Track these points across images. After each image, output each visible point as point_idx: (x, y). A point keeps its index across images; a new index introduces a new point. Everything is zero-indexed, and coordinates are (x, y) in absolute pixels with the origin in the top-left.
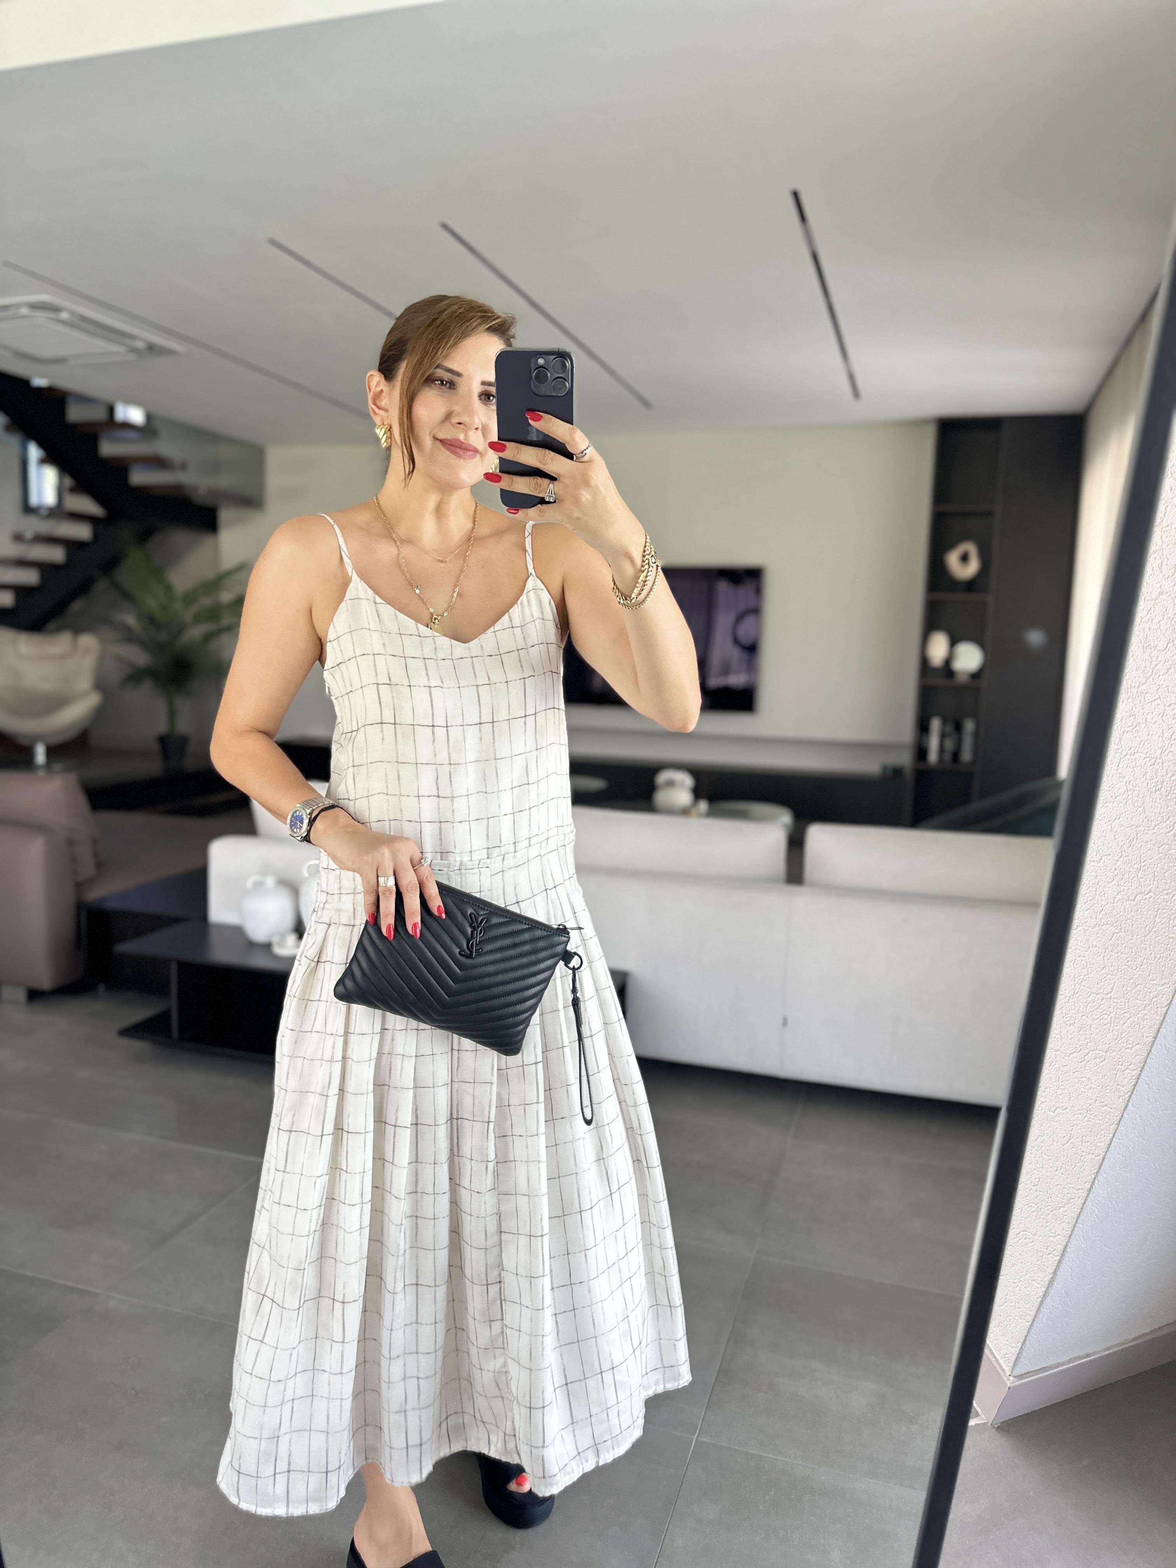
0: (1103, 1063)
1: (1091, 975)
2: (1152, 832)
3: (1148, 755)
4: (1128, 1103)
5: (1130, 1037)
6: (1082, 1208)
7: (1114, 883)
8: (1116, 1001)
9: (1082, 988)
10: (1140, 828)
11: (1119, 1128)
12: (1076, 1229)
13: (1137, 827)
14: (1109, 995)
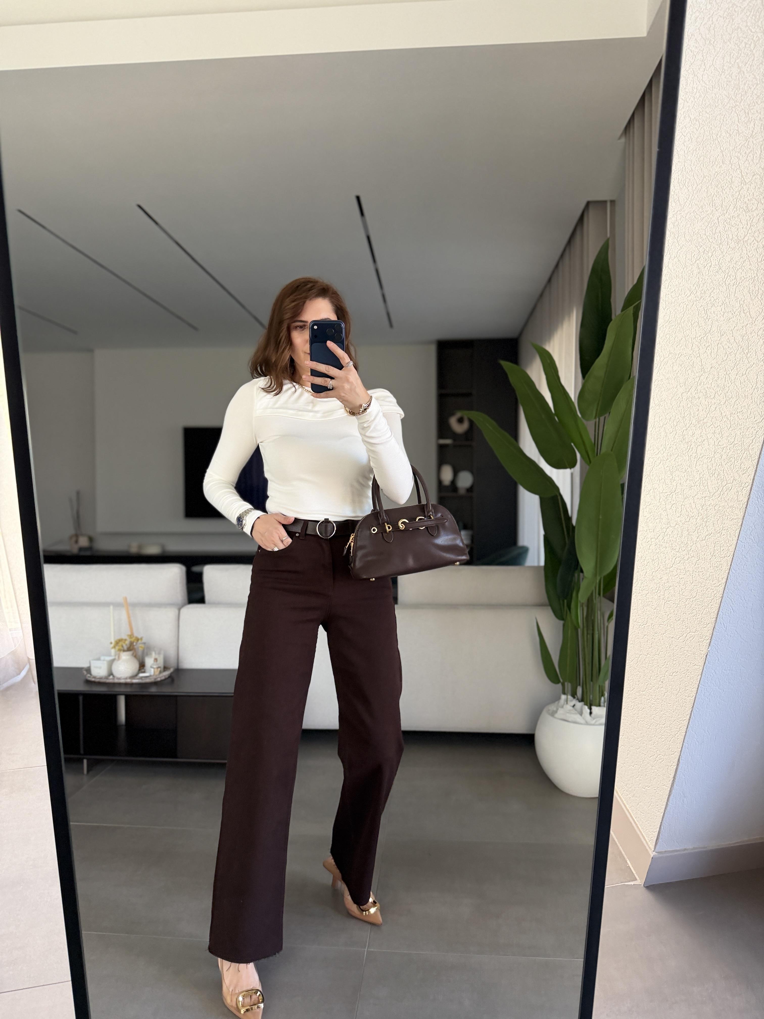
0: (694, 639)
1: (687, 588)
2: (712, 498)
3: (709, 456)
4: (705, 661)
5: (705, 620)
6: (686, 732)
7: (696, 532)
8: (698, 600)
9: (683, 597)
10: (706, 498)
11: (702, 678)
12: (684, 747)
13: (705, 497)
14: (695, 598)
